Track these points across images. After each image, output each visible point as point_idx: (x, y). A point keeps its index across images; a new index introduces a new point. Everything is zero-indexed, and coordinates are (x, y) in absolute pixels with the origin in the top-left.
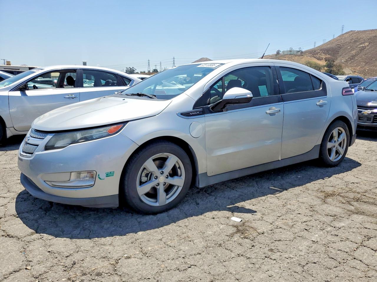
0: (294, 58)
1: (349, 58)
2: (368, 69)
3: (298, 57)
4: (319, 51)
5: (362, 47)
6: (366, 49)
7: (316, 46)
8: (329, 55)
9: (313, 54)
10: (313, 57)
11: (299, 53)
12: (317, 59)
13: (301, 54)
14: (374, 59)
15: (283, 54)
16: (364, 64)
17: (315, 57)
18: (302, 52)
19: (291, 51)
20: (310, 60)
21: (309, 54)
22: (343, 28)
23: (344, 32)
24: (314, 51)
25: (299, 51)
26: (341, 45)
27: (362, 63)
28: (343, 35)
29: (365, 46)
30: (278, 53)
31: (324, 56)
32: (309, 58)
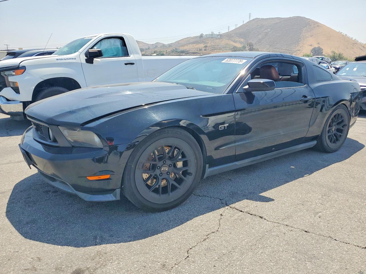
0: (215, 41)
1: (257, 41)
2: (272, 50)
3: (218, 40)
4: (233, 35)
5: (266, 32)
6: (269, 34)
7: (230, 30)
8: (242, 38)
9: (229, 37)
10: (230, 40)
11: (219, 36)
12: (233, 41)
13: (220, 37)
14: (276, 43)
15: (205, 37)
16: (269, 46)
17: (231, 40)
18: (221, 35)
19: (212, 35)
20: (228, 43)
21: (226, 37)
22: (250, 15)
23: (251, 19)
24: (230, 35)
25: (218, 35)
26: (250, 30)
27: (267, 45)
28: (250, 21)
29: (268, 32)
30: (201, 36)
31: (237, 39)
32: (227, 40)
